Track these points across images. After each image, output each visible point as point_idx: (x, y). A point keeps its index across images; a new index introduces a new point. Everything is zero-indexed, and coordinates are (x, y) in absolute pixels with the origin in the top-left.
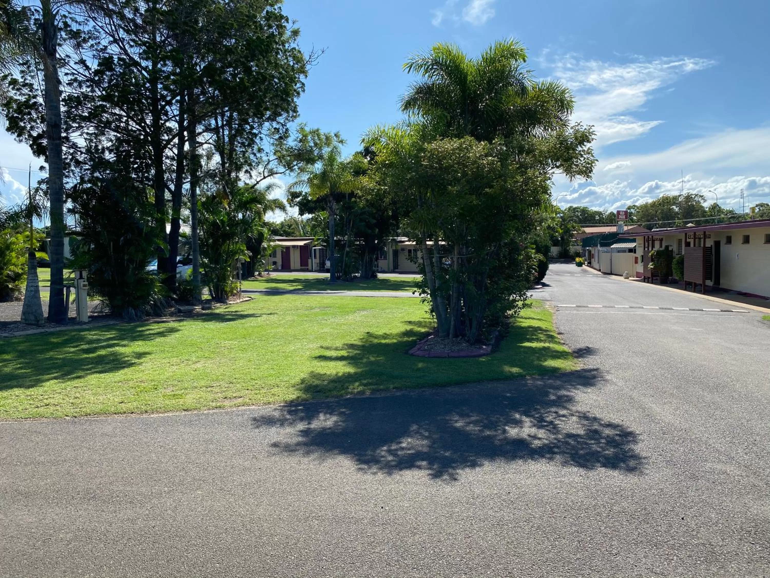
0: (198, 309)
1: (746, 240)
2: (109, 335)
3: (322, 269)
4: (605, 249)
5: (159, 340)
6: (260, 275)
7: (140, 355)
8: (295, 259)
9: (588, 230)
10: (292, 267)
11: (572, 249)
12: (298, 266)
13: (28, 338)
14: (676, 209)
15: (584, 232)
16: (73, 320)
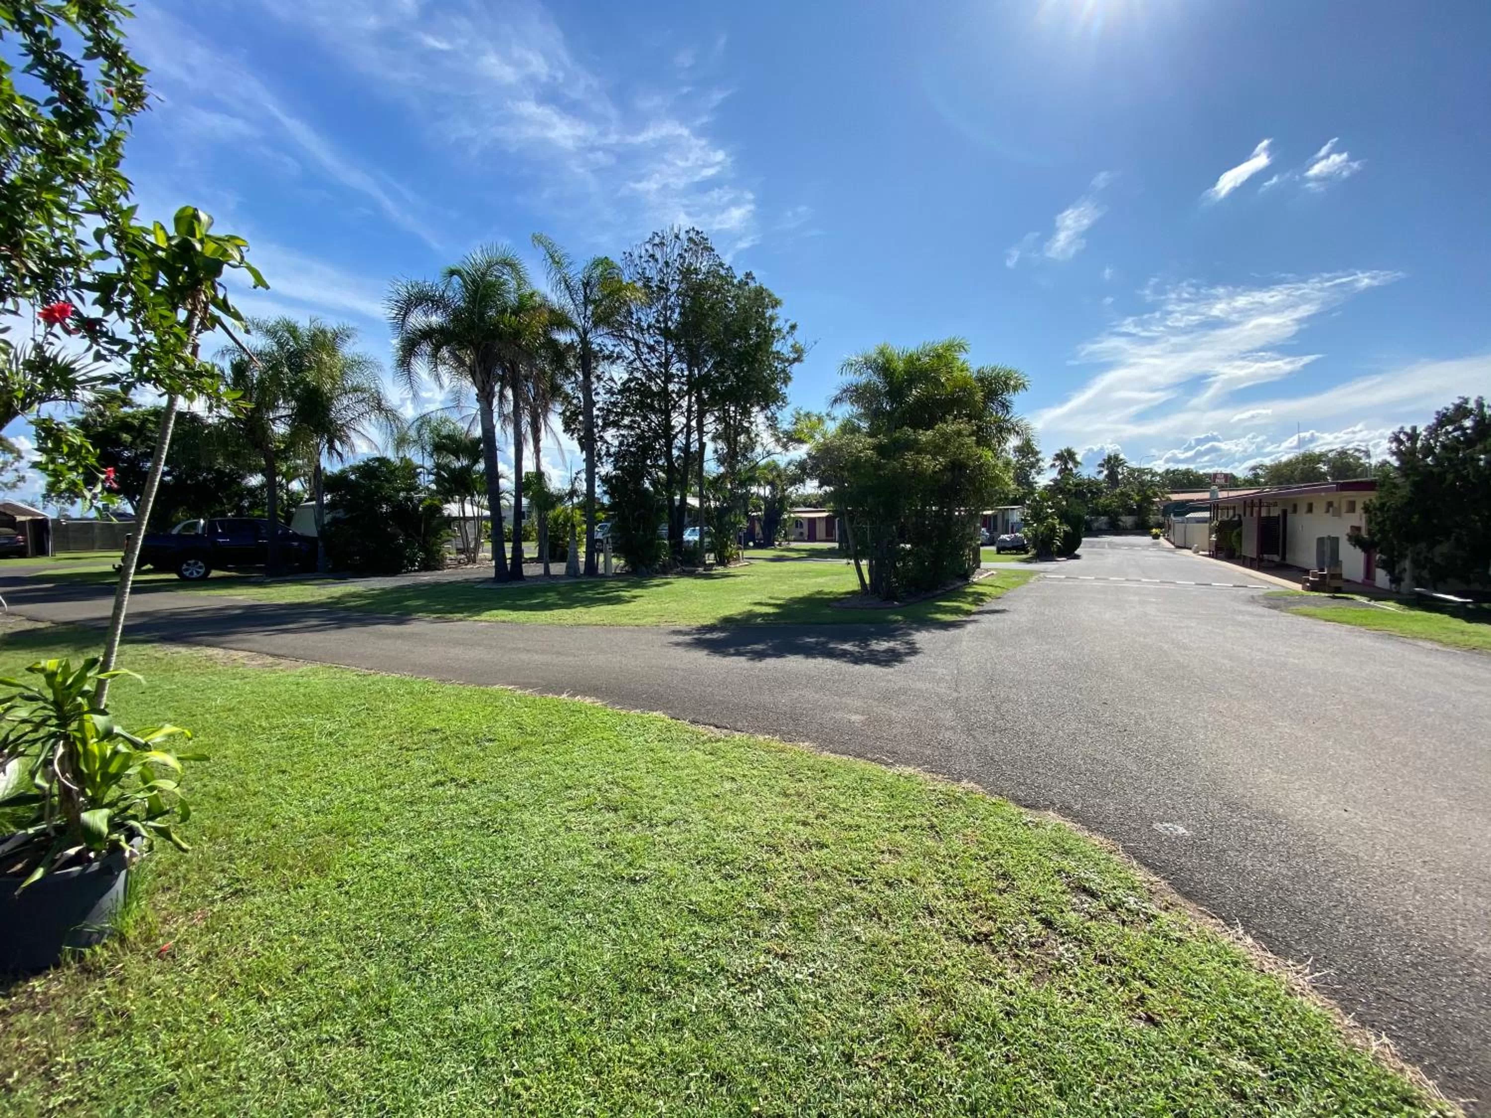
0: (701, 570)
1: (1310, 509)
2: (621, 584)
3: (829, 538)
4: (1179, 519)
5: (655, 589)
6: (780, 545)
7: (635, 597)
8: (821, 529)
9: (1175, 497)
10: (818, 537)
11: (1152, 519)
12: (824, 537)
13: (567, 585)
14: (1324, 468)
15: (1168, 499)
16: (602, 576)
